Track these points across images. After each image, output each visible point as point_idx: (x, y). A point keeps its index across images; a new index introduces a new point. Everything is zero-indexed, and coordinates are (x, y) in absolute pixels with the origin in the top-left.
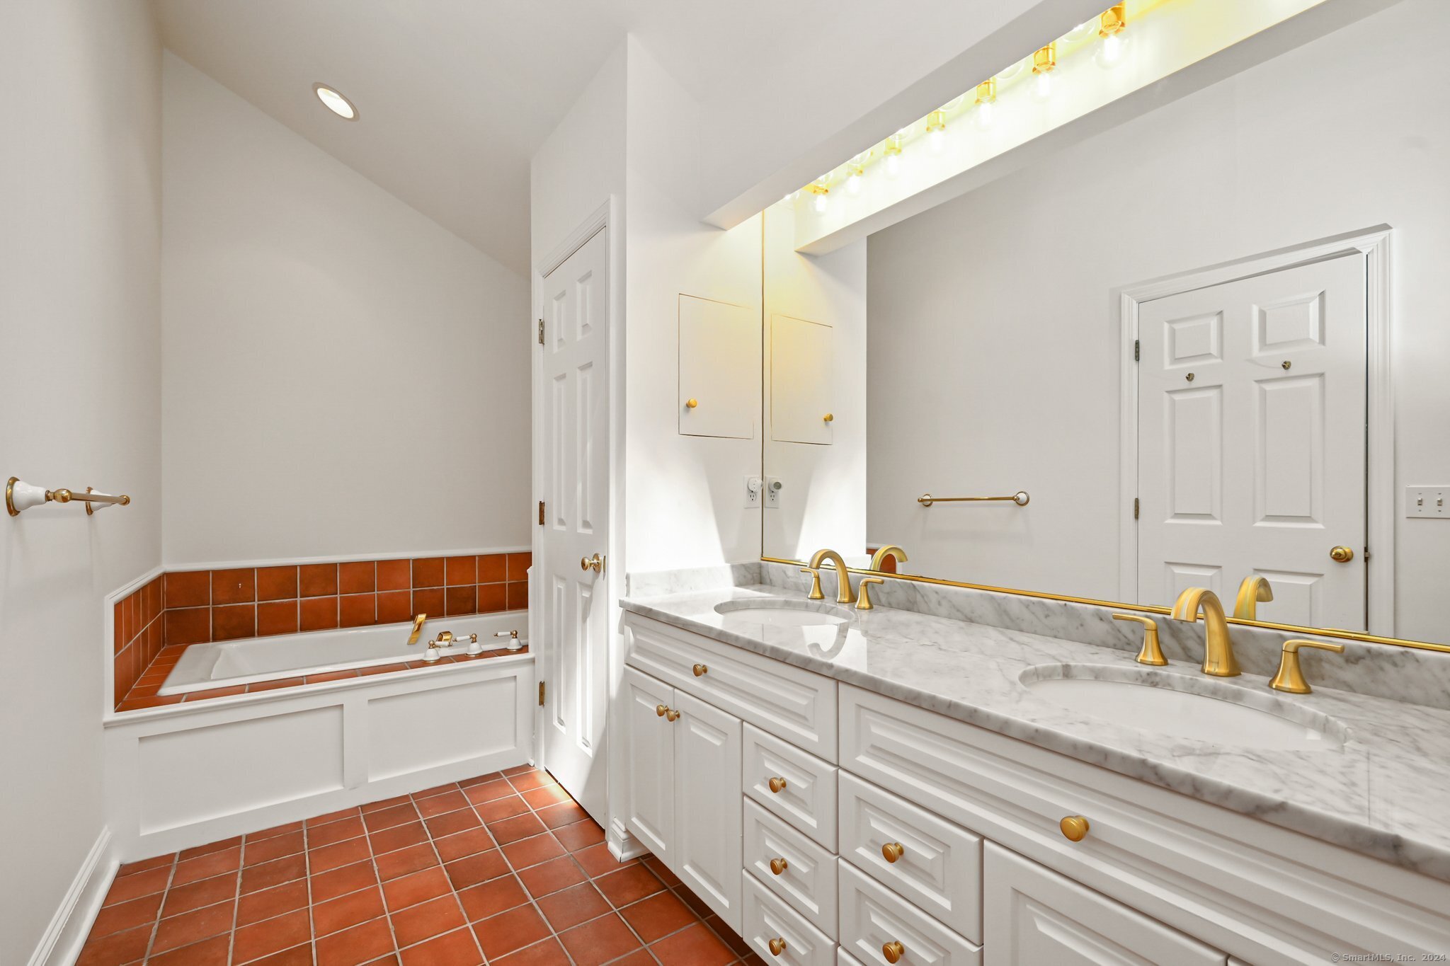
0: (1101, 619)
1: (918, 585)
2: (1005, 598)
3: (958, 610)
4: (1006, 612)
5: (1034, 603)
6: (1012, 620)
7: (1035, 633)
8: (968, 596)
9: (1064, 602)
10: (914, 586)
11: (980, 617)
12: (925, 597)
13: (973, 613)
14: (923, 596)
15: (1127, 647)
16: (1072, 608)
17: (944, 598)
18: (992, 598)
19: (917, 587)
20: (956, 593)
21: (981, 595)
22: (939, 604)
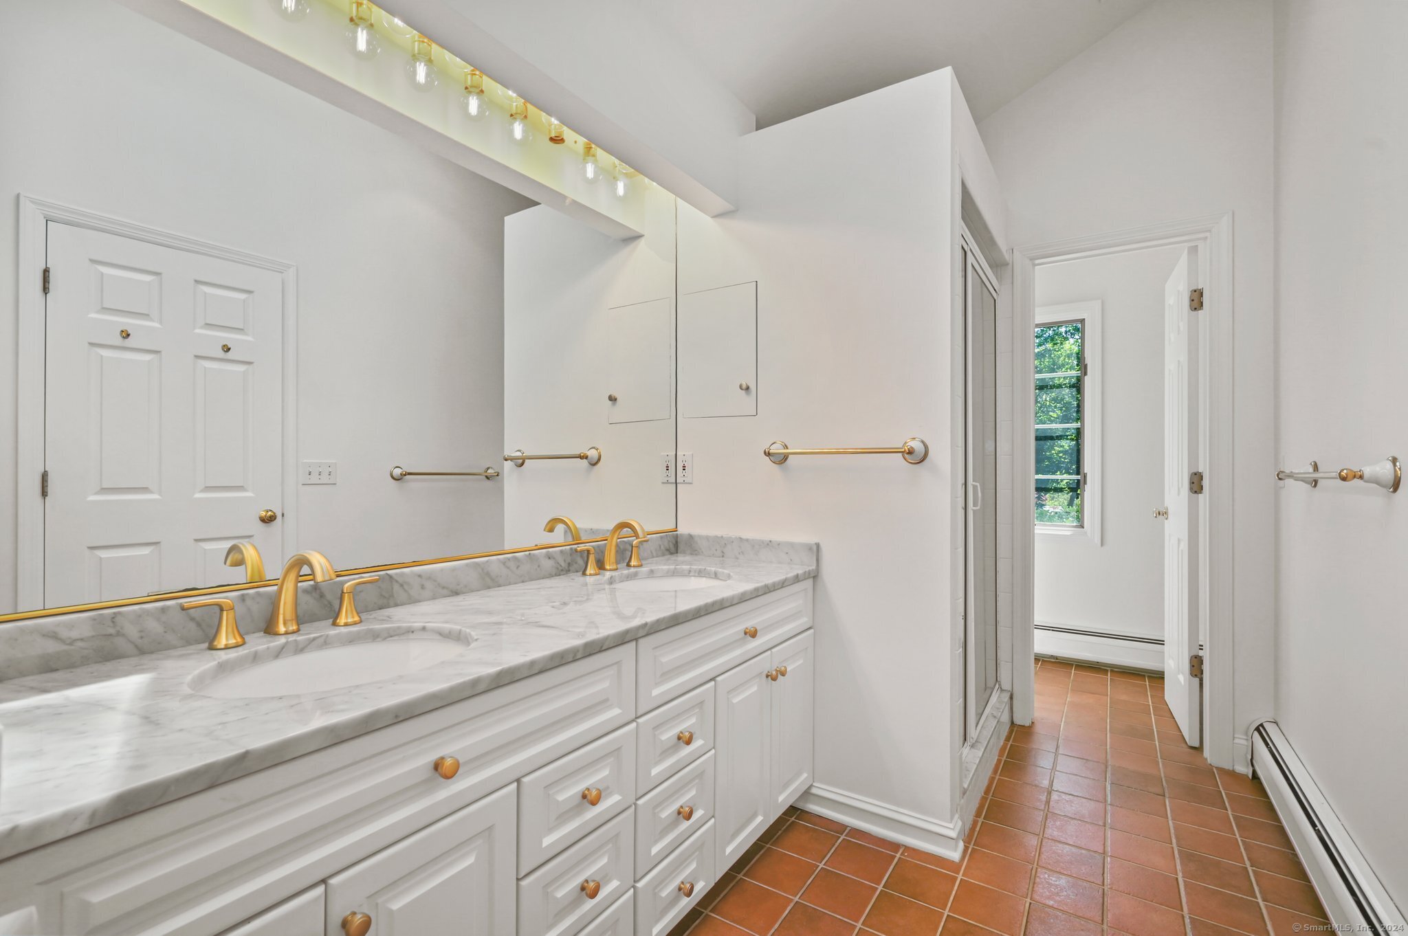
0: (549, 558)
1: (396, 574)
2: (487, 561)
3: (443, 588)
4: (488, 574)
5: (509, 559)
6: (492, 580)
7: (510, 584)
8: (454, 569)
9: (527, 553)
10: (390, 577)
11: (466, 586)
12: (405, 587)
13: (458, 585)
14: (402, 586)
15: (562, 573)
16: (534, 555)
17: (429, 578)
18: (477, 564)
19: (395, 577)
20: (442, 570)
21: (467, 565)
22: (423, 587)
